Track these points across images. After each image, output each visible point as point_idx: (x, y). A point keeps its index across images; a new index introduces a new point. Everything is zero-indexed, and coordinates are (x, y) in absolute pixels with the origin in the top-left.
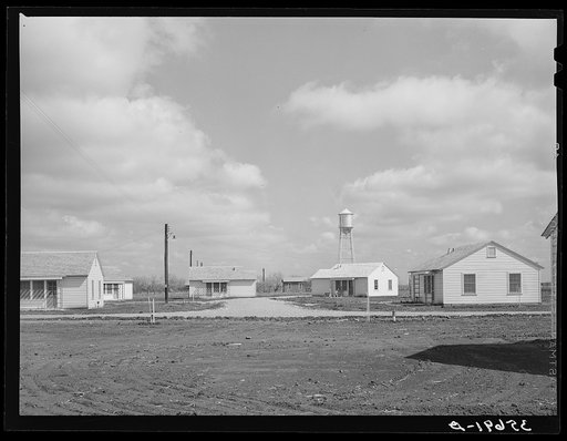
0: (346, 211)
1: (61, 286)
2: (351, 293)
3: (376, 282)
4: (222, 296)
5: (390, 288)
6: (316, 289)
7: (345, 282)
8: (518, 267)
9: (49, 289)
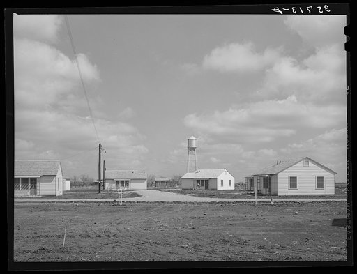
0: (193, 137)
1: (39, 182)
2: (206, 188)
3: (222, 181)
4: (126, 189)
5: (230, 185)
6: (185, 185)
7: (202, 181)
8: (321, 173)
9: (31, 183)
